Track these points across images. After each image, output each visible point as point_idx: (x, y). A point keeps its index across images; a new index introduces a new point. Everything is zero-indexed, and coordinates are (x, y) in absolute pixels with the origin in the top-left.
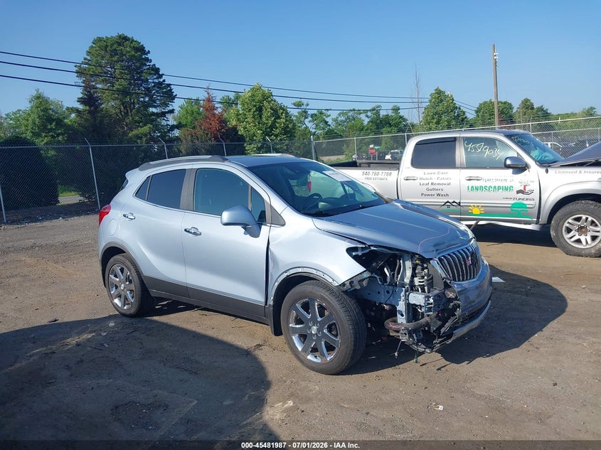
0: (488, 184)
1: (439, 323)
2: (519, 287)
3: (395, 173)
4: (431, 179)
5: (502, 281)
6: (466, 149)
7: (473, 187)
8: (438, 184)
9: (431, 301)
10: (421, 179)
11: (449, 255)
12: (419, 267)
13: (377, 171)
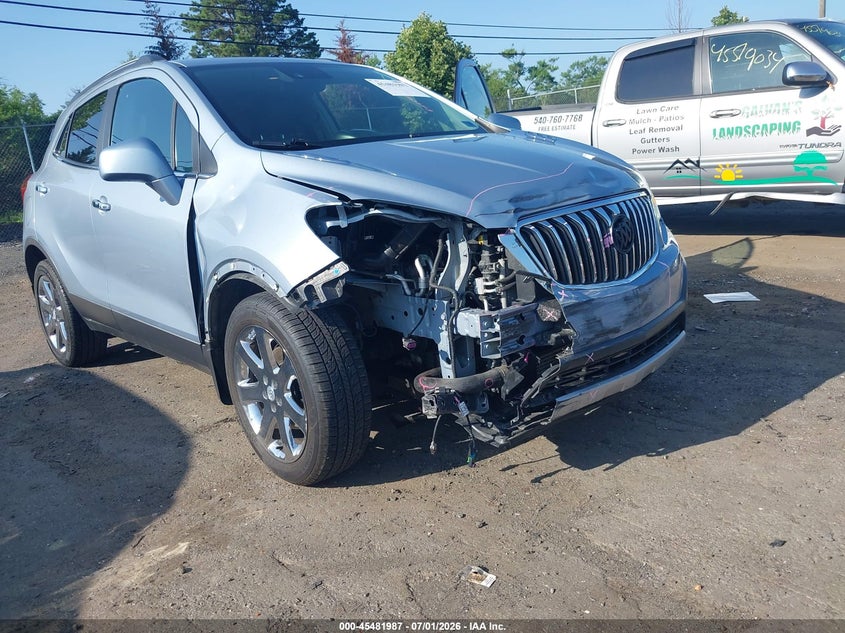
0: (752, 121)
1: (519, 378)
2: (785, 310)
3: (587, 115)
4: (649, 120)
5: (754, 298)
6: (713, 59)
7: (723, 129)
8: (663, 129)
9: (497, 328)
10: (632, 122)
11: (550, 221)
12: (486, 254)
13: (559, 115)
